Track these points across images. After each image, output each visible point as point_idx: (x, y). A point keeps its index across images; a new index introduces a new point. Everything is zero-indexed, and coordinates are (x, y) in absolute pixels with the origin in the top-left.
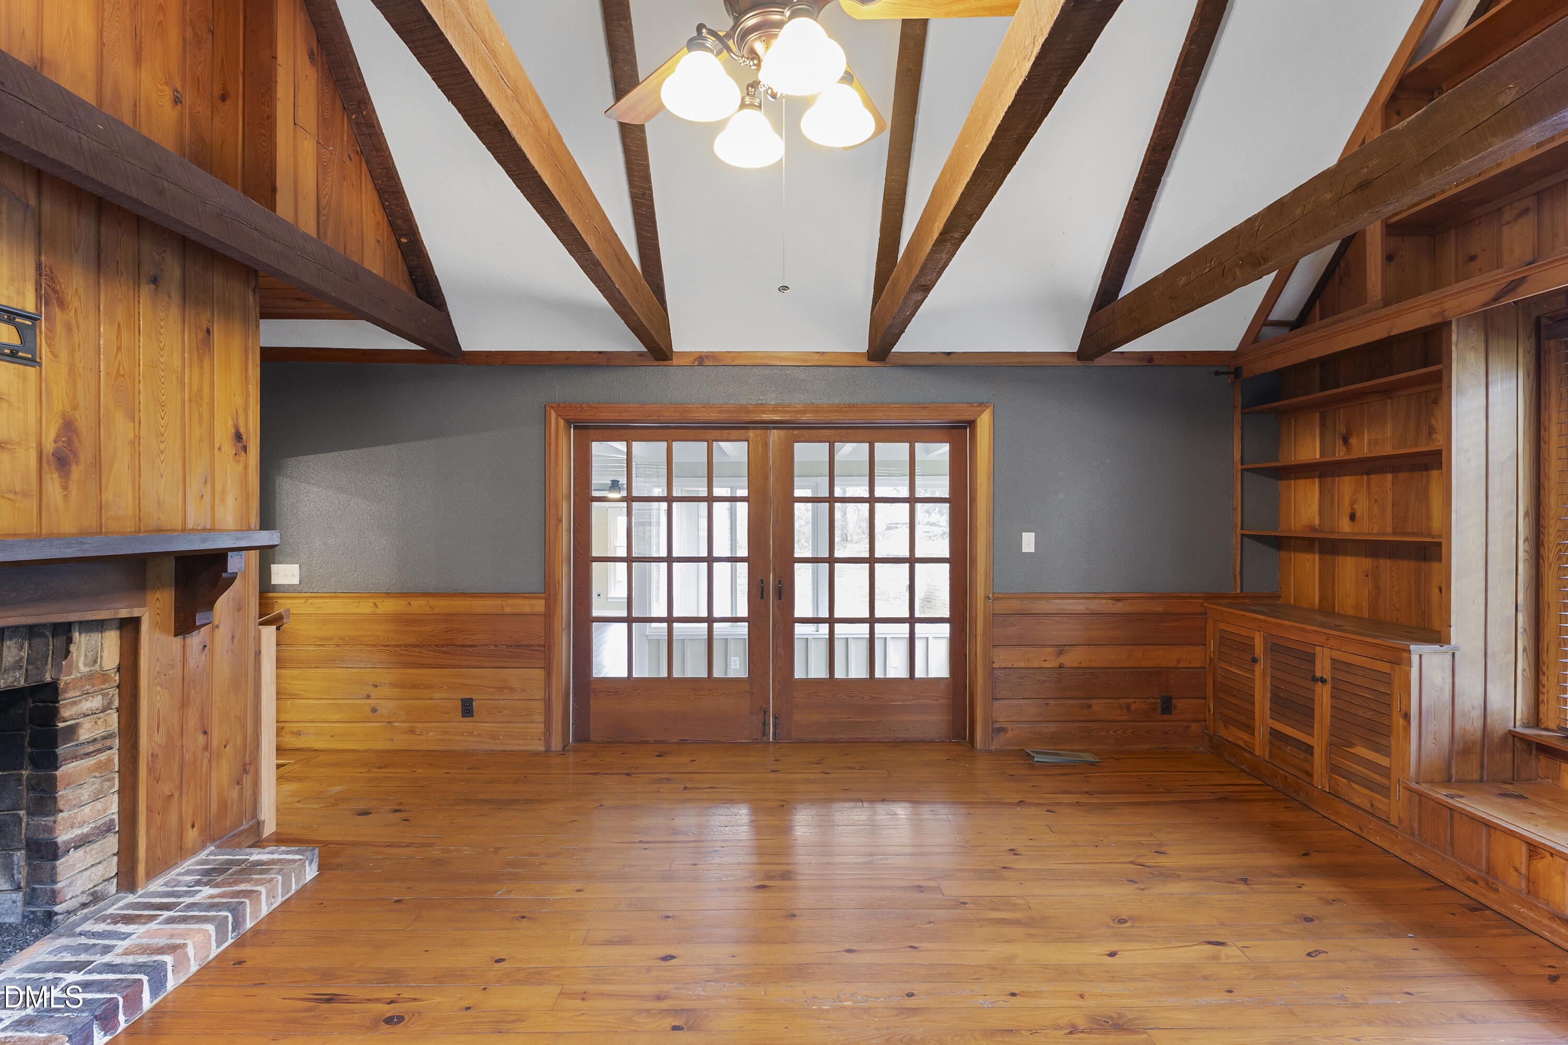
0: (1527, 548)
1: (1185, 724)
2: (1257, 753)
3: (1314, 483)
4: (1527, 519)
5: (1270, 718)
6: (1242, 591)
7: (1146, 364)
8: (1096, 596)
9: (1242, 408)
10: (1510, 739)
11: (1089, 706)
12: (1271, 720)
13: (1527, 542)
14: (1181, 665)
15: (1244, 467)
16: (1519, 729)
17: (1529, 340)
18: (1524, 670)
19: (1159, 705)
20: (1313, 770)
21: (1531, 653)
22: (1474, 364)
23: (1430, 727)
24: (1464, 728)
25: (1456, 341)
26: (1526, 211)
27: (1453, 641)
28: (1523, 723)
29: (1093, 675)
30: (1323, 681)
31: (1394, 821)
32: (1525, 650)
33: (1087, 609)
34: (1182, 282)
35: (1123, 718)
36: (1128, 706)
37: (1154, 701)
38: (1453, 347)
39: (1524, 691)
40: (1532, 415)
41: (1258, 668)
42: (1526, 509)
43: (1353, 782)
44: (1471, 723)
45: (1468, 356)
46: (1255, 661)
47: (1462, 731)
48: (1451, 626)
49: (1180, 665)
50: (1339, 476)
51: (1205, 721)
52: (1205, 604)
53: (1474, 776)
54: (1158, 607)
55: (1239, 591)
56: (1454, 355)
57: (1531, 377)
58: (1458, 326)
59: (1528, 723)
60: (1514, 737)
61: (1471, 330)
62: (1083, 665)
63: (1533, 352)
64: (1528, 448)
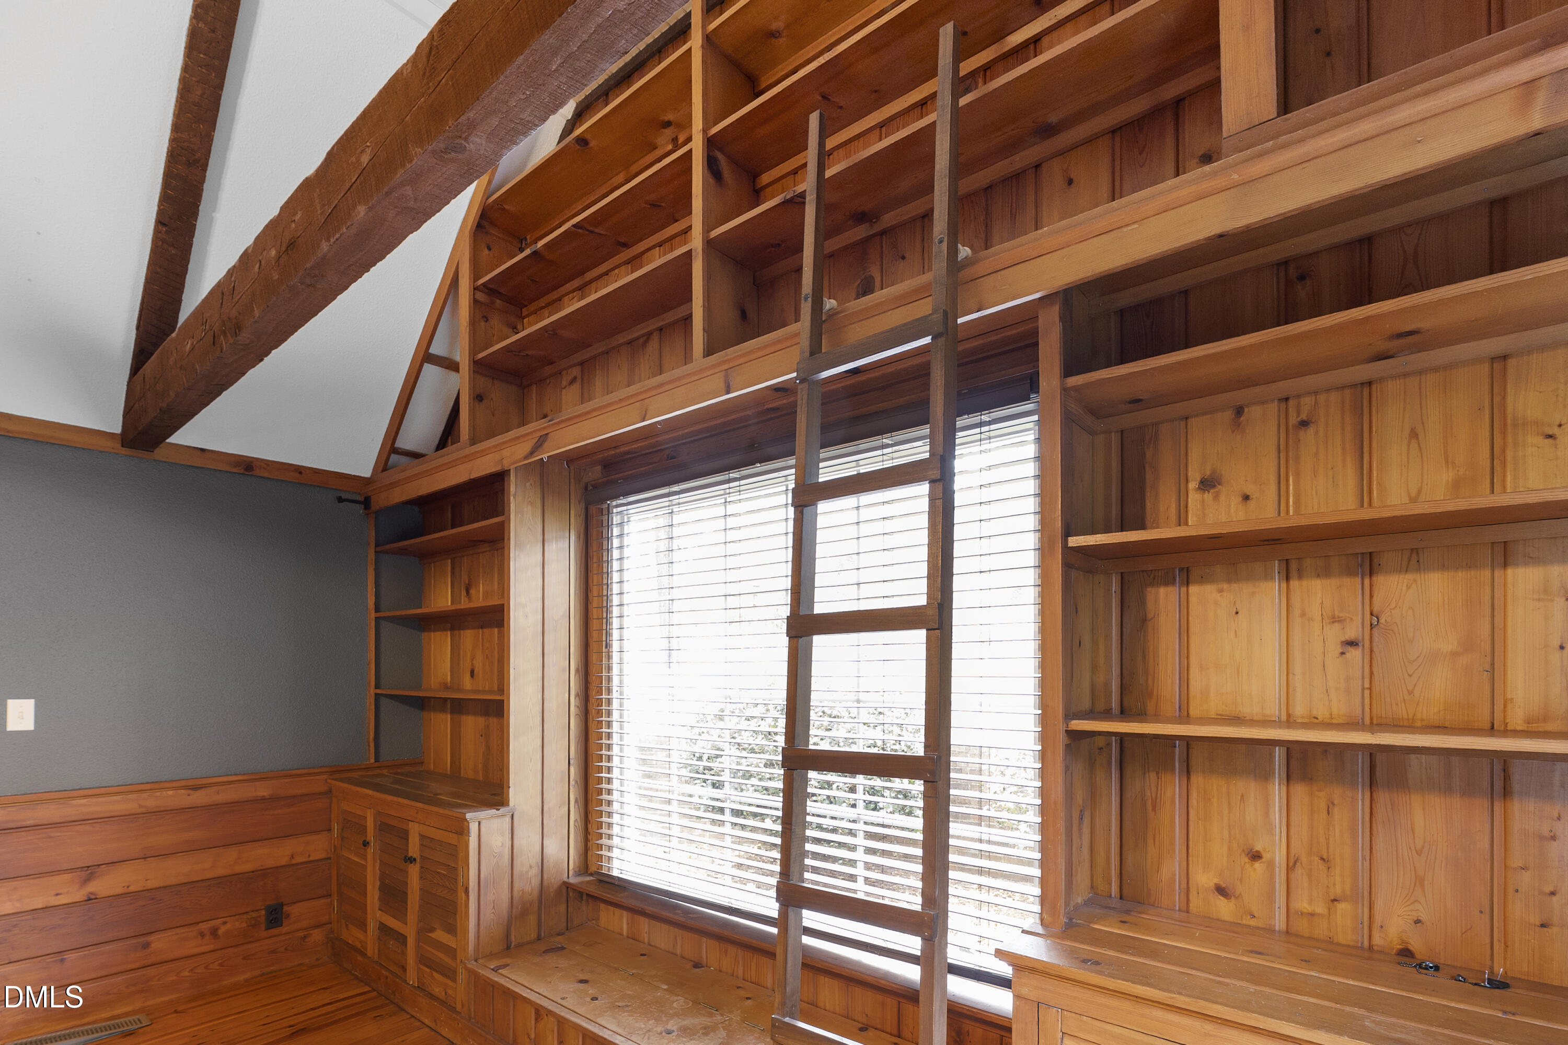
0: (578, 704)
1: (301, 934)
2: (369, 953)
3: (447, 636)
4: (577, 675)
5: (380, 909)
6: (377, 760)
7: (242, 471)
8: (155, 786)
9: (376, 546)
10: (564, 890)
11: (147, 945)
12: (380, 911)
13: (577, 698)
14: (299, 859)
15: (379, 615)
16: (573, 880)
17: (579, 503)
18: (576, 821)
19: (263, 919)
20: (406, 963)
21: (581, 802)
22: (531, 518)
23: (489, 897)
24: (523, 890)
25: (514, 492)
26: (574, 380)
27: (512, 803)
28: (575, 872)
29: (153, 899)
30: (412, 860)
31: (459, 1008)
32: (576, 801)
33: (140, 806)
34: (188, 347)
35: (211, 947)
36: (214, 932)
37: (255, 915)
38: (512, 498)
39: (576, 841)
40: (582, 577)
41: (370, 851)
42: (577, 666)
43: (434, 970)
44: (528, 881)
45: (525, 509)
46: (366, 844)
47: (521, 893)
48: (509, 787)
49: (294, 862)
50: (463, 629)
51: (331, 923)
52: (329, 781)
53: (532, 935)
54: (262, 790)
55: (372, 760)
56: (512, 506)
57: (581, 540)
58: (516, 475)
59: (579, 871)
60: (568, 888)
61: (528, 484)
62: (132, 889)
63: (583, 516)
64: (579, 608)
